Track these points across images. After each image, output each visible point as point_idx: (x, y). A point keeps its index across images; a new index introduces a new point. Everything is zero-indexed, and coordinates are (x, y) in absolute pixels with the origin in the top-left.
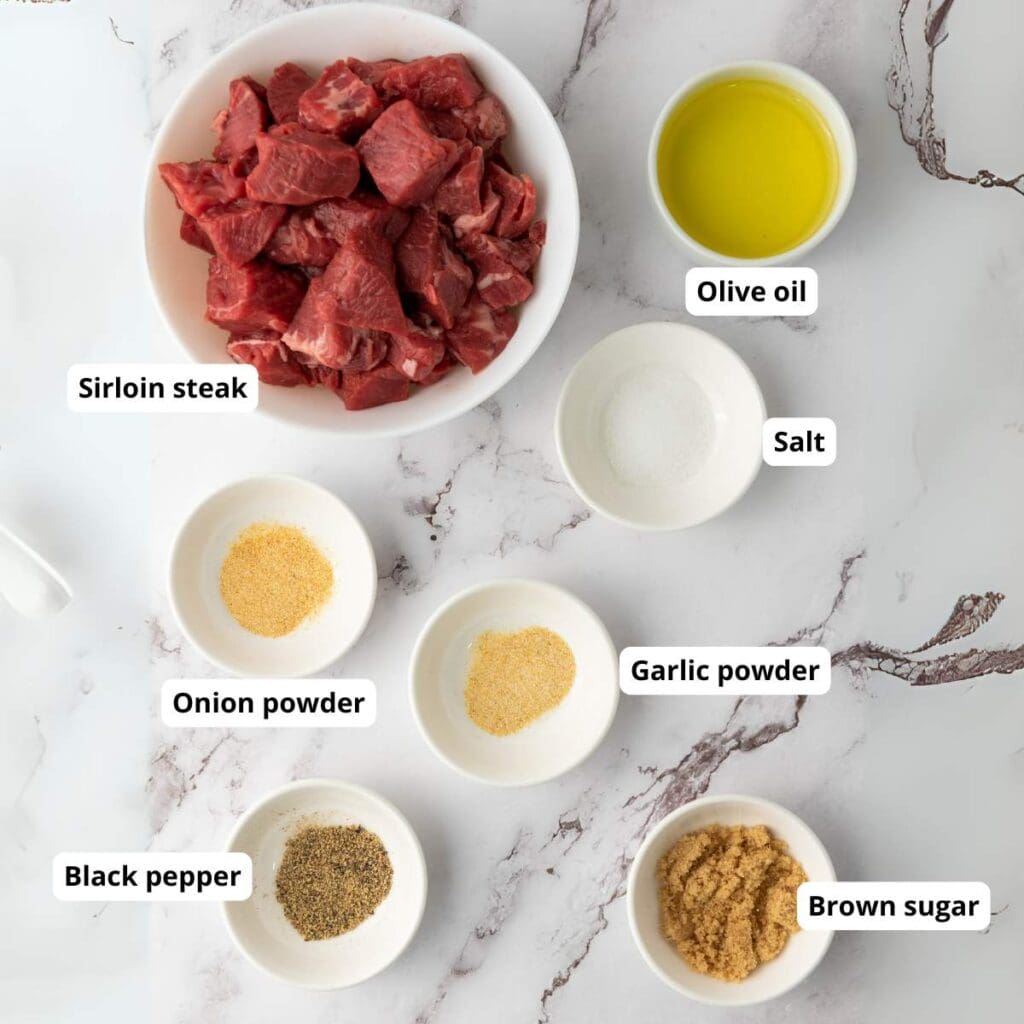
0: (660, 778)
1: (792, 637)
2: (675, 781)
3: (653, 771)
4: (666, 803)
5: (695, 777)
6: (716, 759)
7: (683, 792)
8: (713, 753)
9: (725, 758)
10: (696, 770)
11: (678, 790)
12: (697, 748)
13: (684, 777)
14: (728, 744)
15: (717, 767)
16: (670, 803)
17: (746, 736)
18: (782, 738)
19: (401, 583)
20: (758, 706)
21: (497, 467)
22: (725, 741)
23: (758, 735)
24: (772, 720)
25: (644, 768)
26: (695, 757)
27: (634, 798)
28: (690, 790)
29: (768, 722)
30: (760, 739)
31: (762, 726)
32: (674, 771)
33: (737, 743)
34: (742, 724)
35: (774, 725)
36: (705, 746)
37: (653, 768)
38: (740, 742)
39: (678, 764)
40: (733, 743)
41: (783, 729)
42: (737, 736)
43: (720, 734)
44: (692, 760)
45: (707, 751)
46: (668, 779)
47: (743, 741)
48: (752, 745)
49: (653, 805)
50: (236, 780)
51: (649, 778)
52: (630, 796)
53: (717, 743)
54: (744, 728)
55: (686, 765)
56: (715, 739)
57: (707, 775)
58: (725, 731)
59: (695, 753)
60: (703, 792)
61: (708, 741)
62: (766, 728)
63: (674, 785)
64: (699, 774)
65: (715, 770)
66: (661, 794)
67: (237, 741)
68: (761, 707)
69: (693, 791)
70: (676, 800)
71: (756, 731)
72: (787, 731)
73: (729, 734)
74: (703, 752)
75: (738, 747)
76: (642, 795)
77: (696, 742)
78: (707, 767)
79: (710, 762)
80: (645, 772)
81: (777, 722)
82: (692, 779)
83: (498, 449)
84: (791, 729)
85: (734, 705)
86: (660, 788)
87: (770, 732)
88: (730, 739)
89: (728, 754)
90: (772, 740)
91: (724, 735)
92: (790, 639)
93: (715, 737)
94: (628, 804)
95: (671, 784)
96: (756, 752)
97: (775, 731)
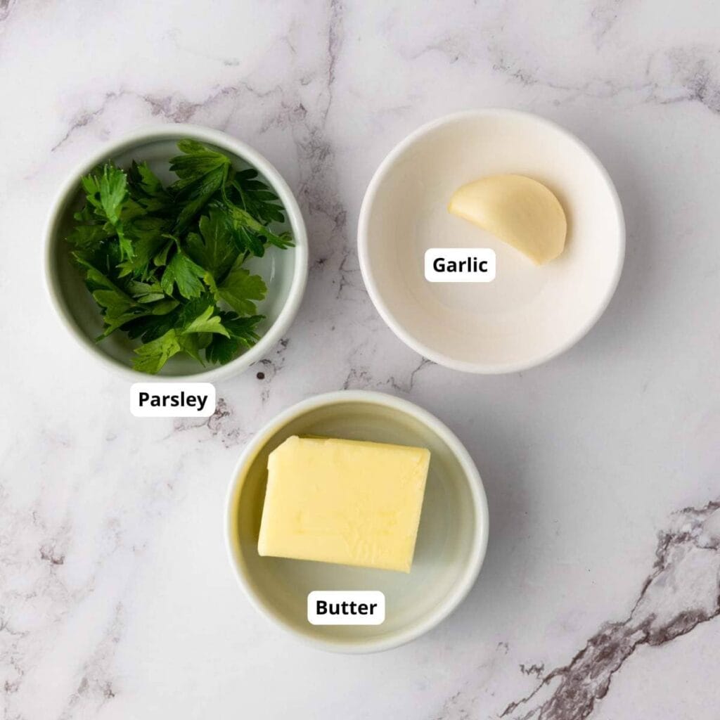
0: (547, 680)
1: (713, 501)
2: (567, 683)
3: (538, 670)
4: (555, 712)
5: (591, 678)
6: (618, 656)
7: (577, 697)
8: (614, 648)
9: (629, 654)
10: (592, 669)
11: (571, 694)
12: (594, 641)
13: (578, 679)
14: (633, 636)
15: (620, 666)
16: (560, 711)
17: (656, 625)
18: (702, 628)
19: (220, 432)
20: (670, 589)
21: (341, 286)
22: (629, 633)
23: (671, 625)
24: (690, 605)
25: (527, 667)
26: (592, 651)
27: (514, 705)
28: (586, 694)
29: (683, 609)
30: (674, 630)
31: (676, 613)
32: (565, 670)
33: (644, 635)
34: (652, 611)
35: (690, 613)
36: (604, 638)
37: (539, 666)
38: (648, 634)
39: (570, 661)
40: (640, 635)
41: (702, 618)
42: (645, 626)
43: (624, 624)
44: (587, 658)
45: (607, 645)
46: (557, 681)
47: (652, 633)
48: (664, 637)
49: (538, 713)
50: (10, 683)
51: (532, 680)
52: (511, 702)
53: (620, 635)
54: (654, 616)
55: (580, 663)
56: (616, 630)
57: (608, 676)
58: (629, 620)
59: (592, 648)
60: (601, 697)
61: (608, 632)
62: (682, 616)
63: (564, 689)
64: (597, 674)
65: (617, 669)
66: (549, 699)
67: (12, 633)
68: (675, 589)
69: (589, 696)
70: (568, 707)
71: (669, 620)
72: (708, 619)
73: (634, 624)
74: (601, 647)
75: (646, 640)
76: (524, 700)
77: (593, 633)
78: (606, 665)
79: (611, 658)
80: (529, 672)
81: (695, 608)
82: (588, 680)
83: (342, 264)
84: (712, 617)
85: (641, 588)
86: (548, 692)
87: (686, 621)
88: (636, 631)
89: (633, 648)
90: (688, 631)
91: (628, 625)
92: (711, 504)
93: (616, 627)
94: (507, 712)
95: (562, 686)
96: (669, 648)
97: (692, 620)
